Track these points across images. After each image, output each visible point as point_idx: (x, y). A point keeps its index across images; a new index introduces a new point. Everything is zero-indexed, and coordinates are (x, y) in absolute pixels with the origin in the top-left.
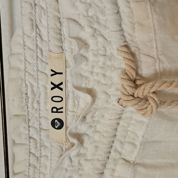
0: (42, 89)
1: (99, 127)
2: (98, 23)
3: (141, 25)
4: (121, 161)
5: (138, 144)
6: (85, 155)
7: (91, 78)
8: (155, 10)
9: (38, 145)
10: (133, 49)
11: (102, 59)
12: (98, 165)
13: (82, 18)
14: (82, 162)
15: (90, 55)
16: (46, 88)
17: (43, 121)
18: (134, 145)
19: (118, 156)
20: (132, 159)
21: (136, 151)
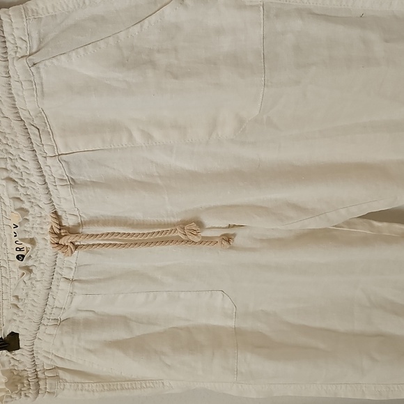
0: (7, 236)
1: (42, 261)
2: (35, 198)
3: (65, 199)
4: (62, 280)
5: (73, 268)
6: (35, 278)
7: (33, 231)
8: (74, 192)
9: (8, 271)
10: (60, 213)
11: (39, 220)
12: (46, 284)
13: (22, 195)
14: (34, 282)
15: (29, 217)
16: (10, 235)
17: (10, 255)
18: (71, 269)
19: (60, 277)
20: (71, 278)
21: (73, 272)
